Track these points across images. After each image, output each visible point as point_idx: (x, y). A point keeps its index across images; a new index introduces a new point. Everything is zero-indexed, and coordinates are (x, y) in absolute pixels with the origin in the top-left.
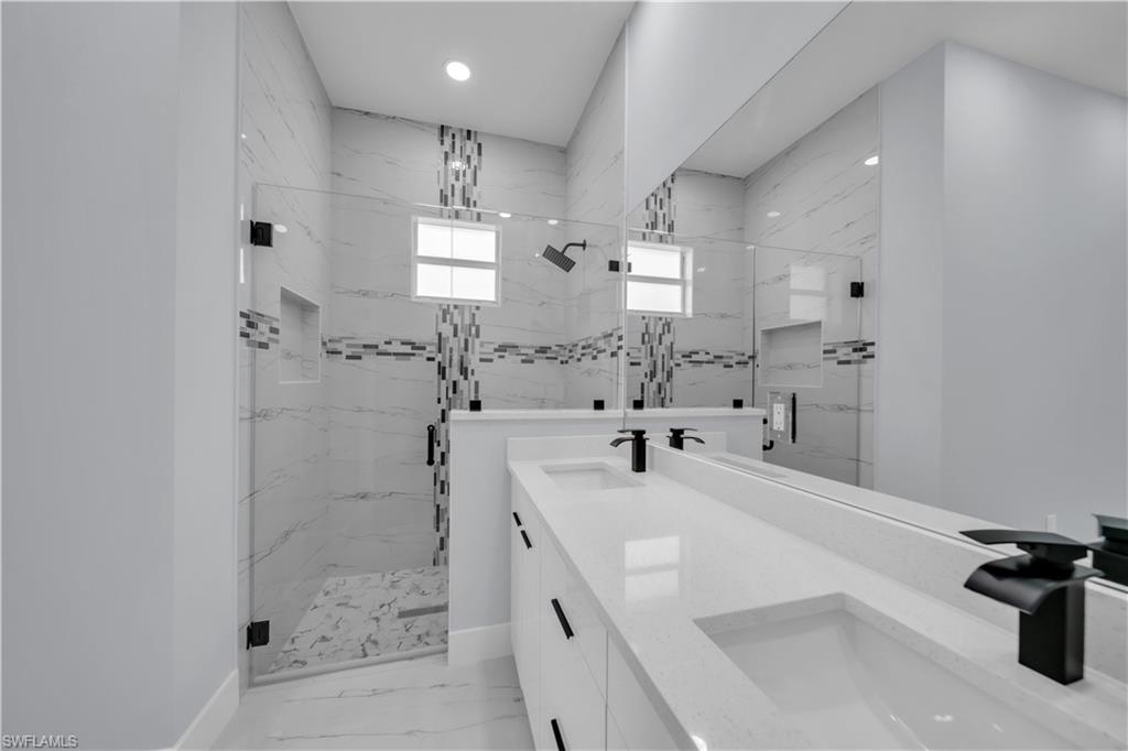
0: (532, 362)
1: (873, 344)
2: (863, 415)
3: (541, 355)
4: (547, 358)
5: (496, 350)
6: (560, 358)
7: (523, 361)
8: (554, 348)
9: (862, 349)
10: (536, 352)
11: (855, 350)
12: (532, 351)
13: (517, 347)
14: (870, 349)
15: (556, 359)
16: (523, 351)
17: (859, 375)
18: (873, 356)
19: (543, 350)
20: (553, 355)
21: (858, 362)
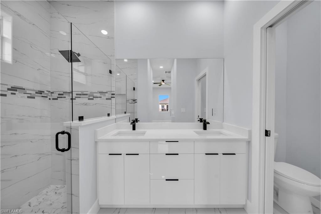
0: (34, 98)
1: (137, 100)
2: (135, 114)
3: (39, 95)
4: (42, 96)
5: (9, 89)
6: (49, 97)
7: (28, 97)
8: (46, 92)
9: (134, 101)
10: (36, 93)
11: (133, 101)
12: (34, 93)
13: (24, 89)
14: (136, 101)
15: (47, 97)
16: (28, 92)
17: (134, 106)
18: (137, 102)
19: (41, 92)
20: (45, 95)
21: (134, 103)
